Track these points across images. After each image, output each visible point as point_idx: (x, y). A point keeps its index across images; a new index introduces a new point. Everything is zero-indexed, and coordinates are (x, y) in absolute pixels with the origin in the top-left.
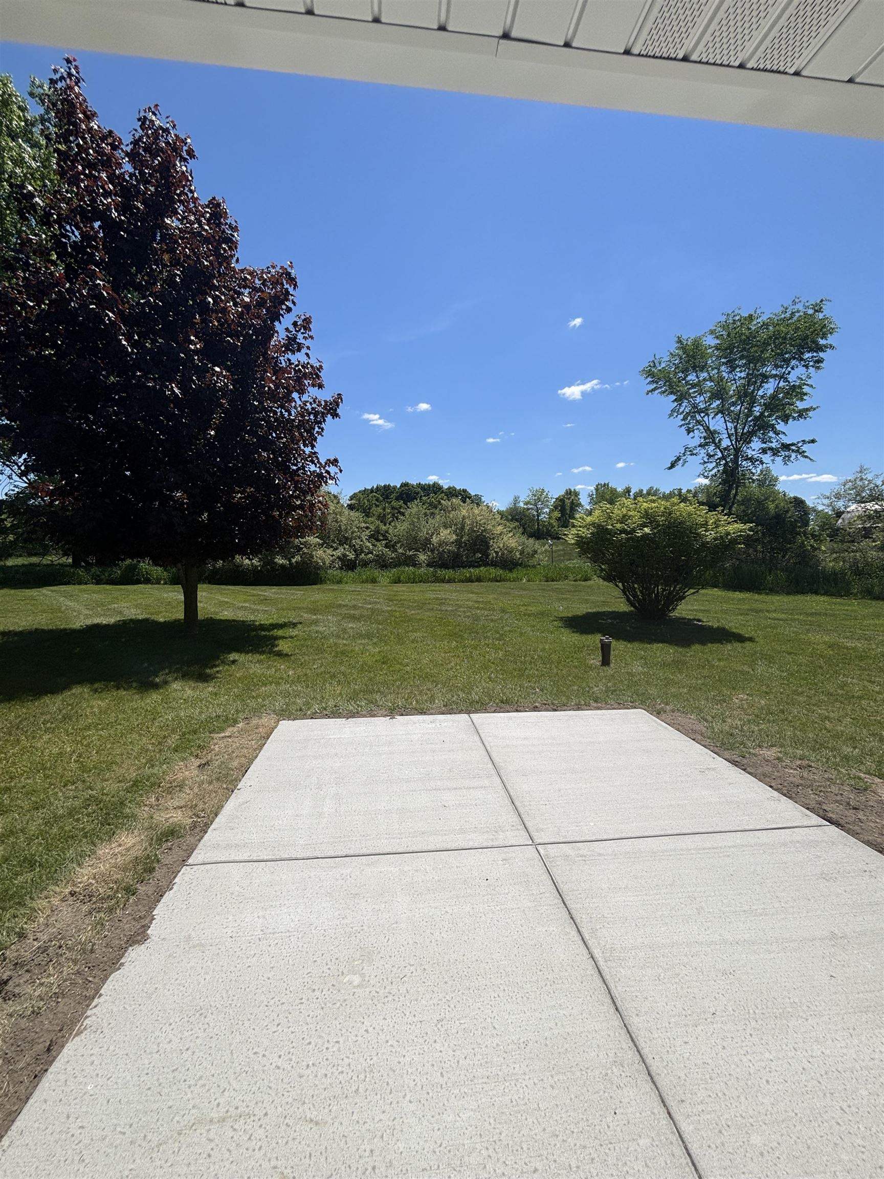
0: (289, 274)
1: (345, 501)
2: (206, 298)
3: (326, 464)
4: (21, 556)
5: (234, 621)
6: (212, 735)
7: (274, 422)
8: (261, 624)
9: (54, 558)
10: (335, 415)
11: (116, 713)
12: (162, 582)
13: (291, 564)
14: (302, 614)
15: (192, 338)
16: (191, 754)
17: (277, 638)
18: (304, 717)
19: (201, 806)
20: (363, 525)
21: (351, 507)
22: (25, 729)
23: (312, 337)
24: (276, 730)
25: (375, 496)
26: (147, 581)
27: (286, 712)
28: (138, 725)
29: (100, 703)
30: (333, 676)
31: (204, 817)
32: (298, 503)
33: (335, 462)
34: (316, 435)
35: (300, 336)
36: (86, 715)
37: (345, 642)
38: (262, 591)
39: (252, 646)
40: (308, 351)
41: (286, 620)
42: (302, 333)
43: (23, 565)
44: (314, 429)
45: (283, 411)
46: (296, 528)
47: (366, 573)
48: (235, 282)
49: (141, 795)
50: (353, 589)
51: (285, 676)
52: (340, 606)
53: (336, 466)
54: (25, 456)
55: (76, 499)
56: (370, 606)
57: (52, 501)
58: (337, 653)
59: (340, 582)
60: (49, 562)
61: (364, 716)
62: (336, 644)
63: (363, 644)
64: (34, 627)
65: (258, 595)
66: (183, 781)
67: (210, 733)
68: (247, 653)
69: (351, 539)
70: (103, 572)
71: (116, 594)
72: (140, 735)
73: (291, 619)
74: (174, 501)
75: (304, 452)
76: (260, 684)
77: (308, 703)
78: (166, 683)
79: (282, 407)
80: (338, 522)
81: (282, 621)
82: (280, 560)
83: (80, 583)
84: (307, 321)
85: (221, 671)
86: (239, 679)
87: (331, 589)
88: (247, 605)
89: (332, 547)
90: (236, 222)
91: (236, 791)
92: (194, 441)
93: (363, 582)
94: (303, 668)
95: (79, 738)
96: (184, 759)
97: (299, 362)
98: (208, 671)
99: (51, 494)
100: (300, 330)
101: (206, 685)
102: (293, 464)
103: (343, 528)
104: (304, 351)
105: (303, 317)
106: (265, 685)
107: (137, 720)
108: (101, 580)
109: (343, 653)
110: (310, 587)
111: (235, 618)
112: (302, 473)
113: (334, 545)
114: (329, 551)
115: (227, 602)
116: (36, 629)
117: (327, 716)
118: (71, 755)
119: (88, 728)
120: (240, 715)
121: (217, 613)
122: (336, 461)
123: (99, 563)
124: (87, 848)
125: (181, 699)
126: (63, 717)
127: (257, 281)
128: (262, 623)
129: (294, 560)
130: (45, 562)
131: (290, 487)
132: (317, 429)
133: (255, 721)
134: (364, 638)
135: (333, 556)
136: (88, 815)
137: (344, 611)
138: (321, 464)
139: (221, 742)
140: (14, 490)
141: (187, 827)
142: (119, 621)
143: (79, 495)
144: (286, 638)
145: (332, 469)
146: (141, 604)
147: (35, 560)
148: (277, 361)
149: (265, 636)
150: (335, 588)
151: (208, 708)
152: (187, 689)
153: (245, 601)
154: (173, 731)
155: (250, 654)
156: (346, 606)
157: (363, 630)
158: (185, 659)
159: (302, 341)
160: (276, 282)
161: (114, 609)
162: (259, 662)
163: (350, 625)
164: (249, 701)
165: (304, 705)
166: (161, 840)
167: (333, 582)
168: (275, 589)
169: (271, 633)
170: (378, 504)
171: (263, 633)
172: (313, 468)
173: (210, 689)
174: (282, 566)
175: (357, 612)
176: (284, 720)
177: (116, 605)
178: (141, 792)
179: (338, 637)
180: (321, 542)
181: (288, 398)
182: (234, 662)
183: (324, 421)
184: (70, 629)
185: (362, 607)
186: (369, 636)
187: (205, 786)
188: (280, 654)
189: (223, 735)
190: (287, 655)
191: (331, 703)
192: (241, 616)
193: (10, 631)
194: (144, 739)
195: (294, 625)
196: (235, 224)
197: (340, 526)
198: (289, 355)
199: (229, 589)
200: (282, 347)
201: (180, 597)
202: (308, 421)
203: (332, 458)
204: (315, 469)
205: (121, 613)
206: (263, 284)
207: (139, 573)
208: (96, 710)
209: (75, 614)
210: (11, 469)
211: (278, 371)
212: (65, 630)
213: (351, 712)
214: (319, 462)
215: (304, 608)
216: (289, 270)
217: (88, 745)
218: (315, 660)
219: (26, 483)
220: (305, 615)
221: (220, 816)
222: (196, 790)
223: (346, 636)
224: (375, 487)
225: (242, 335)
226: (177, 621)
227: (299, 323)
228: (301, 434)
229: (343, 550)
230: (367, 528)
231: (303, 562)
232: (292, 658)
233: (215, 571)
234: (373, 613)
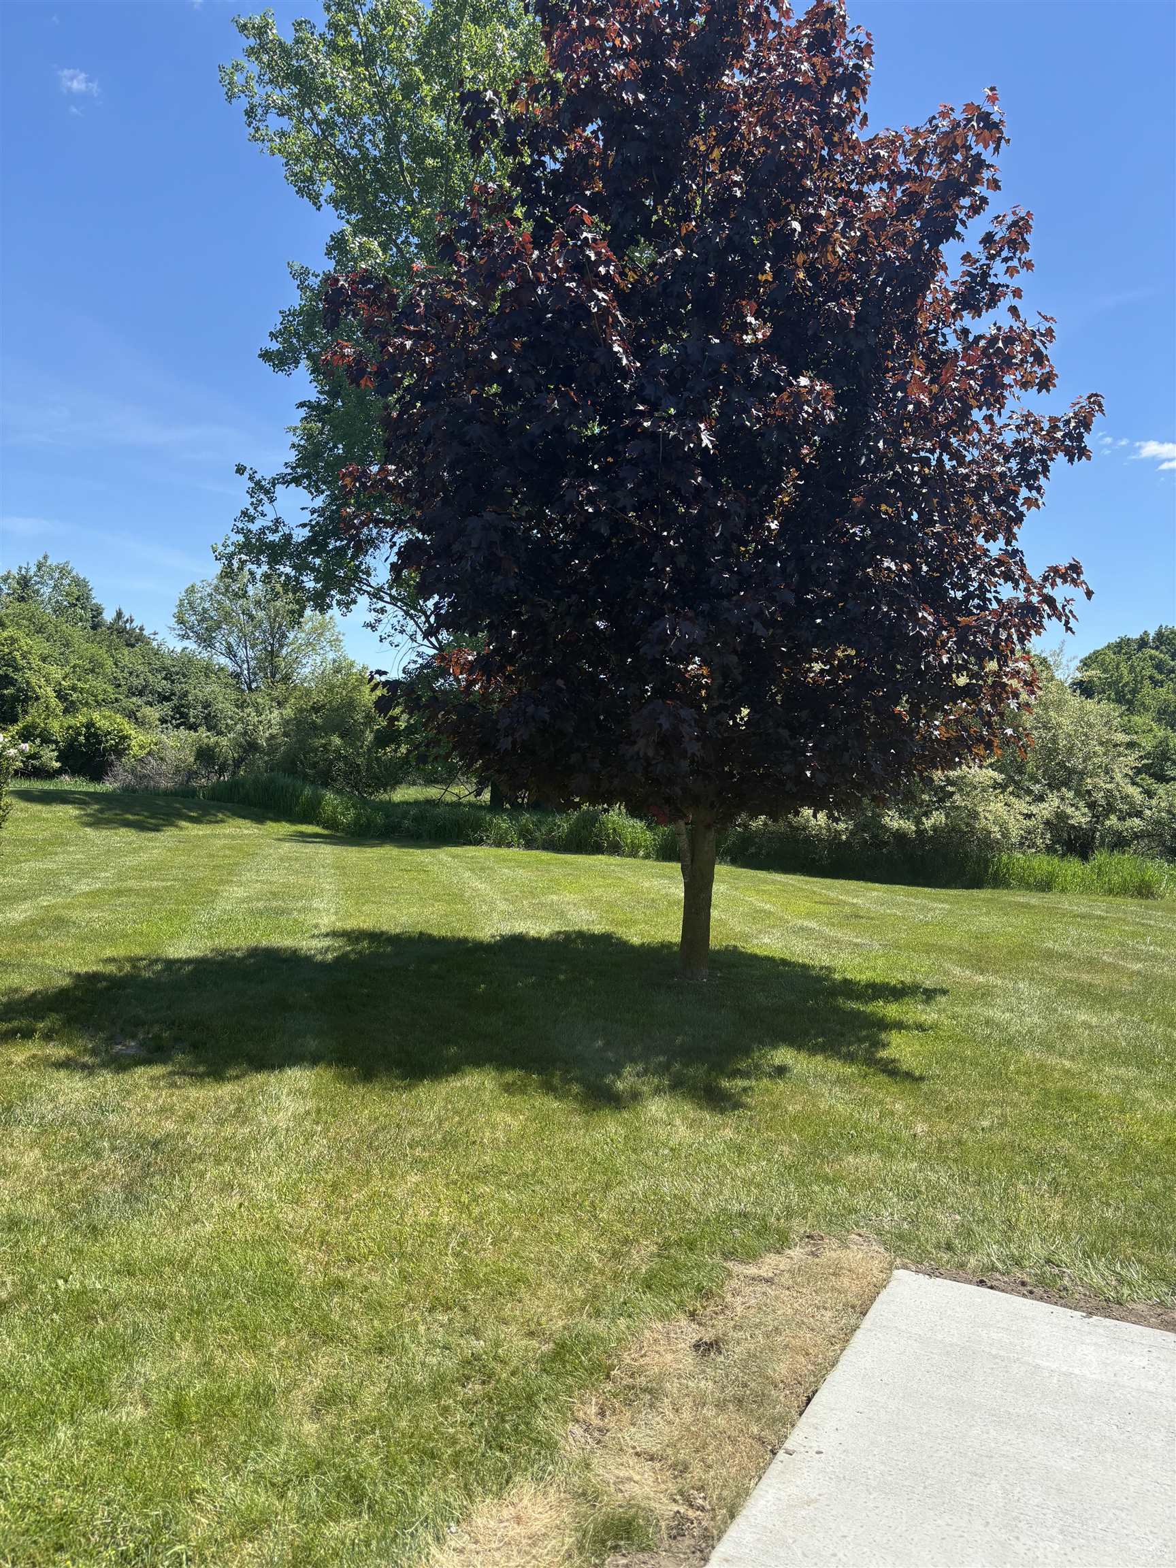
0: (985, 117)
1: (1067, 671)
2: (787, 224)
3: (1045, 579)
4: (414, 784)
5: (784, 962)
6: (730, 1265)
7: (921, 486)
8: (846, 982)
9: (462, 791)
10: (1076, 451)
11: (535, 1154)
12: (641, 853)
13: (920, 833)
14: (947, 965)
15: (750, 319)
16: (681, 1305)
17: (884, 1025)
18: (959, 1273)
19: (697, 1471)
20: (1121, 737)
21: (1085, 689)
22: (381, 1152)
23: (1028, 265)
24: (884, 1295)
25: (1152, 658)
26: (614, 849)
27: (909, 1242)
28: (575, 1194)
29: (509, 1119)
30: (1038, 1164)
31: (702, 1509)
32: (962, 681)
33: (1072, 574)
34: (1024, 509)
35: (998, 267)
36: (482, 1145)
37: (1067, 1064)
38: (847, 892)
39: (823, 1035)
40: (1016, 302)
41: (908, 979)
42: (1006, 260)
43: (416, 803)
44: (1016, 494)
45: (945, 457)
46: (948, 742)
47: (1123, 865)
48: (853, 171)
49: (569, 1391)
50: (1083, 910)
51: (905, 1134)
52: (1049, 955)
53: (1074, 581)
54: (436, 597)
55: (508, 679)
56: (1138, 966)
57: (471, 683)
58: (1046, 1092)
59: (1045, 885)
60: (455, 799)
61: (1140, 1319)
62: (1041, 1067)
63: (1127, 1083)
64: (419, 928)
65: (839, 903)
66: (661, 1377)
67: (726, 1256)
68: (813, 1051)
69: (1082, 774)
70: (538, 825)
71: (557, 872)
72: (578, 1221)
73: (919, 977)
74: (685, 682)
75: (986, 552)
76: (844, 1143)
77: (970, 1233)
78: (636, 1096)
79: (945, 446)
80: (1049, 729)
81: (896, 977)
82: (894, 821)
83: (498, 844)
84: (1021, 226)
85: (750, 1088)
86: (794, 1119)
87: (1027, 906)
88: (813, 924)
89: (1029, 792)
90: (868, 35)
91: (781, 1455)
92: (734, 546)
93: (1110, 891)
94: (951, 1122)
95: (465, 1198)
96: (665, 1316)
97: (999, 329)
98: (725, 1084)
99: (470, 668)
100: (998, 254)
101: (718, 1119)
102: (955, 586)
103: (1062, 743)
104: (1005, 303)
105: (1010, 219)
106: (856, 1149)
107: (575, 1178)
108: (535, 840)
109: (1064, 1097)
110: (965, 892)
111: (787, 956)
112: (978, 607)
113: (1036, 788)
114: (1021, 805)
115: (769, 914)
116: (421, 933)
117: (1024, 1289)
118: (449, 1234)
119: (482, 1175)
120: (795, 1222)
121: (746, 937)
122: (1075, 568)
123: (534, 806)
124: (456, 1499)
125: (665, 1145)
126: (444, 1138)
127: (901, 158)
128: (849, 977)
129: (928, 823)
130: (449, 798)
131: (944, 643)
132: (1024, 493)
133: (831, 1253)
134: (1126, 1063)
135: (1029, 816)
136: (467, 1404)
137: (1063, 972)
138: (1030, 581)
139: (748, 1290)
140: (415, 662)
141: (663, 1524)
142: (559, 933)
143: (514, 672)
144: (907, 1028)
145: (1060, 592)
146: (598, 899)
147: (433, 792)
148: (935, 340)
149: (857, 1014)
150: (1034, 901)
151: (721, 1183)
152: (678, 1122)
153: (810, 915)
154: (646, 1230)
155: (820, 1058)
156: (1067, 956)
157: (1123, 1035)
158: (679, 1040)
159: (1003, 279)
160: (950, 144)
161: (552, 905)
162: (841, 1081)
163: (1082, 1017)
164: (816, 1188)
165: (958, 1235)
166: (603, 1542)
167: (1029, 887)
168: (877, 891)
169: (869, 1008)
170: (1159, 677)
171: (854, 1005)
172: (1007, 592)
173: (728, 1133)
174: (900, 836)
175: (1100, 980)
176: (905, 1267)
177: (555, 898)
178: (570, 1381)
179: (1050, 1048)
180: (1000, 777)
181: (960, 422)
182: (781, 1071)
183: (1046, 469)
184: (474, 940)
185: (1115, 967)
186: (1141, 1057)
187: (709, 1412)
188: (891, 1070)
189: (752, 1270)
190: (908, 1075)
191: (1036, 1249)
192: (799, 950)
193: (382, 933)
194: (586, 1233)
195: (930, 995)
196: (867, 40)
197: (1054, 740)
198: (967, 319)
199: (774, 882)
200: (950, 303)
201: (673, 890)
202: (1002, 475)
203: (1063, 563)
204: (1013, 594)
205: (562, 915)
206: (918, 162)
207: (600, 831)
208: (500, 1134)
209: (485, 908)
210: (416, 623)
211: (938, 364)
212: (464, 941)
213: (1098, 1292)
214: (1024, 576)
215: (951, 950)
216: (987, 108)
217: (479, 1221)
218: (984, 1104)
219: (434, 647)
220: (957, 971)
221: (739, 1519)
222: (687, 1416)
223: (1070, 1048)
224: (1152, 634)
225: (861, 291)
226: (666, 946)
227: (997, 238)
228: (982, 509)
229: (1056, 802)
230: (1131, 745)
231: (953, 829)
232: (924, 1087)
233: (748, 839)
234: (1148, 991)
